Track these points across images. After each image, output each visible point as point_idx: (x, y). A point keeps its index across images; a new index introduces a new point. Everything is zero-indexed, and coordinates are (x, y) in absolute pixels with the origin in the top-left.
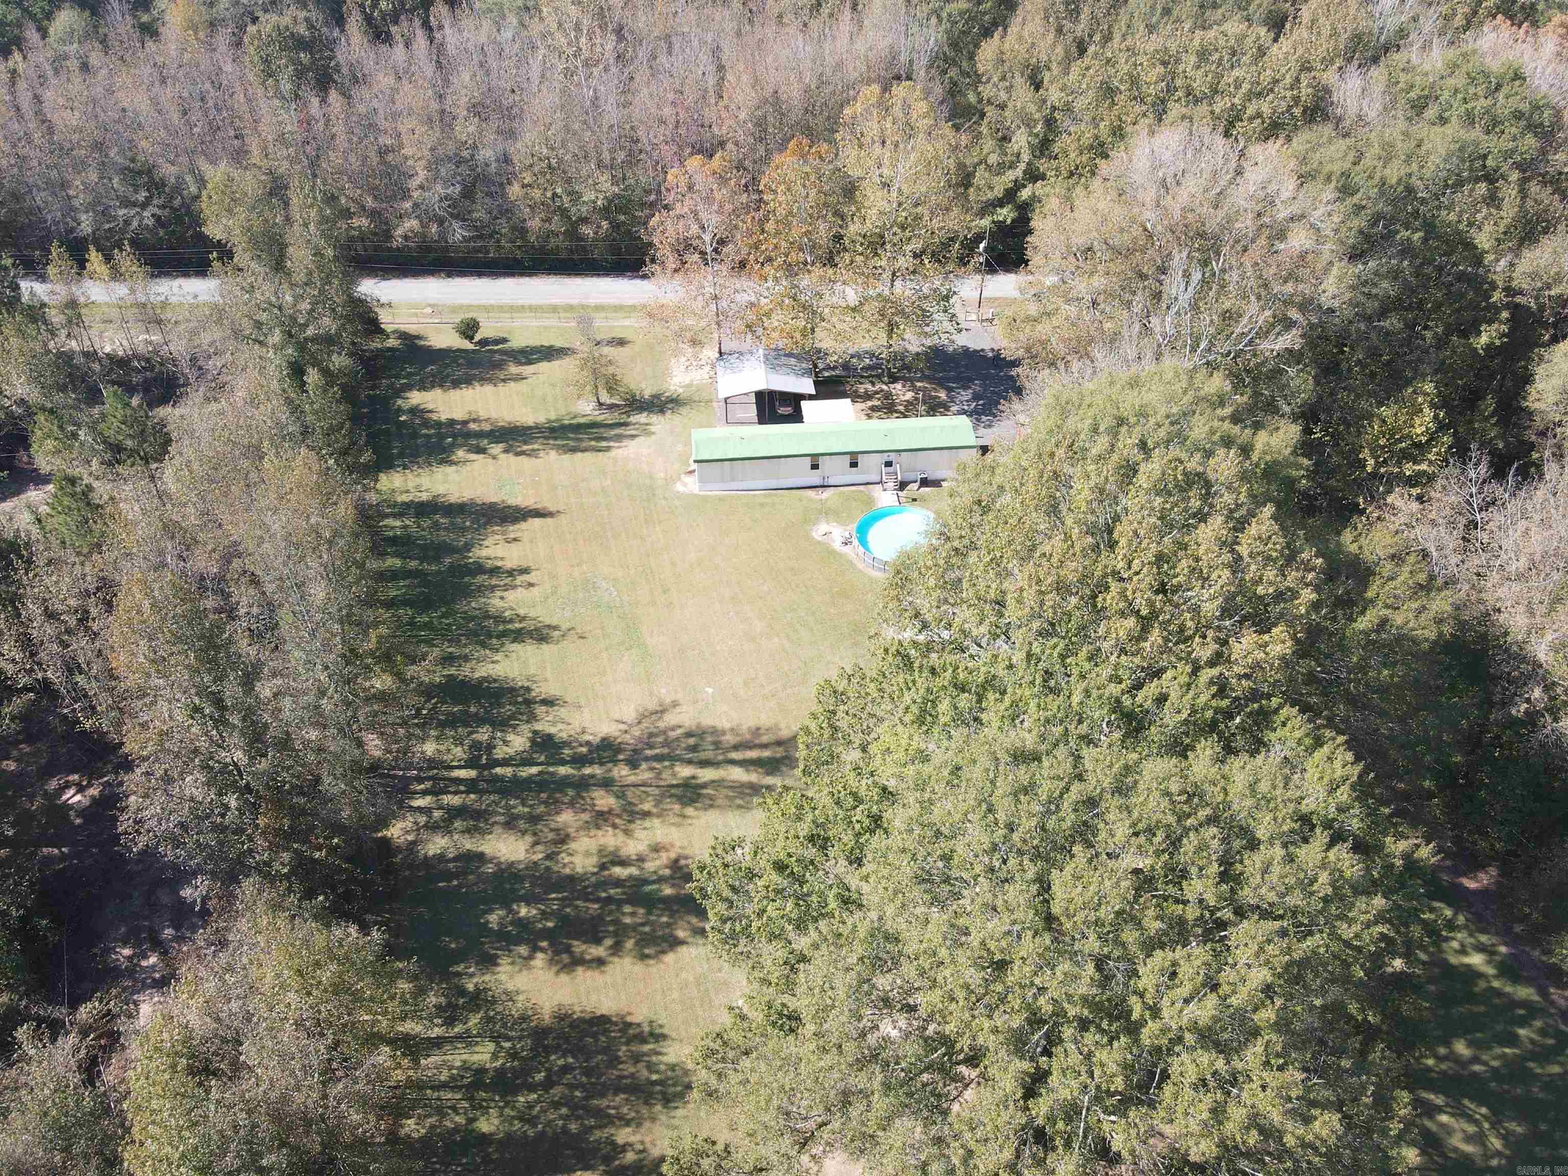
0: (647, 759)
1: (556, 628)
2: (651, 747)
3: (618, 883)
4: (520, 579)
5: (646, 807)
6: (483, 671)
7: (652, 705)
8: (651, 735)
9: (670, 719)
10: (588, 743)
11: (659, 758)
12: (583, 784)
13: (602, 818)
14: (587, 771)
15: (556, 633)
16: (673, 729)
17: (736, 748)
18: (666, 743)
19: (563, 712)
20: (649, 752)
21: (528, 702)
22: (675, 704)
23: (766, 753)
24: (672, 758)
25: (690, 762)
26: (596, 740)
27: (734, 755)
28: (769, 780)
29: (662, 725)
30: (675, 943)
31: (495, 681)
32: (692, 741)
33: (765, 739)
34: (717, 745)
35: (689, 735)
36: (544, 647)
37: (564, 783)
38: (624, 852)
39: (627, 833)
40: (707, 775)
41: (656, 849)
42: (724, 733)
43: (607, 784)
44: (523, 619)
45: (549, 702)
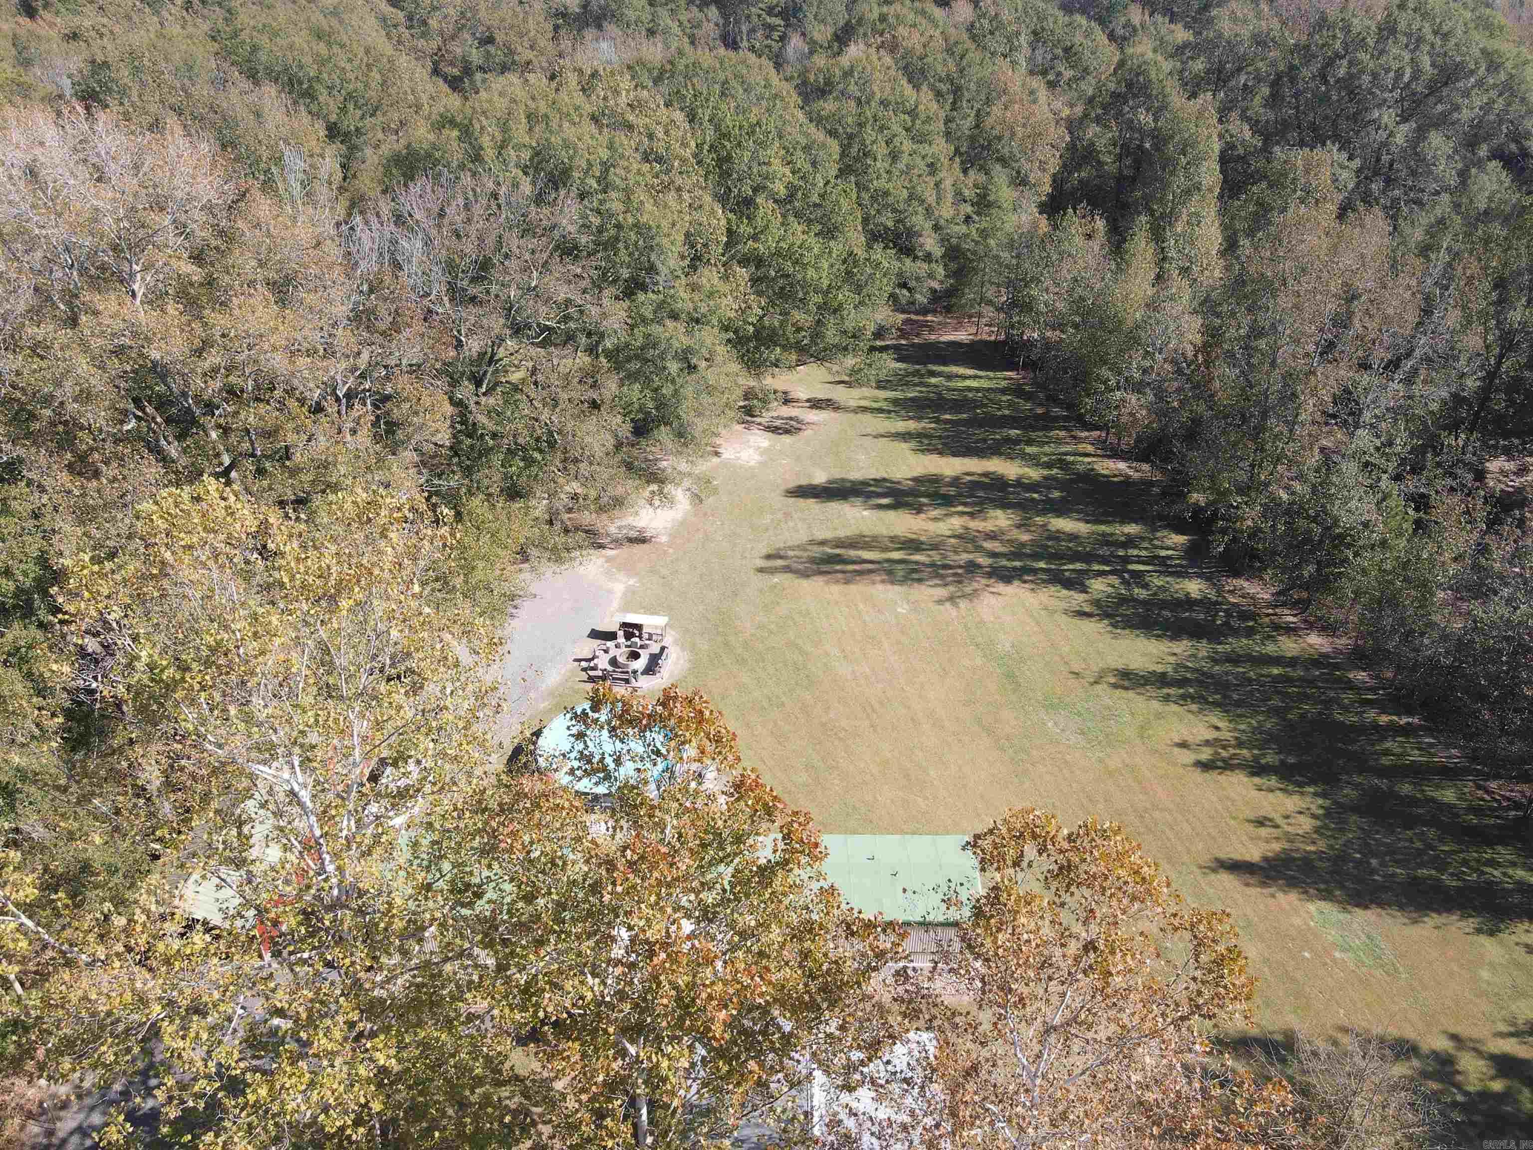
0: (960, 567)
1: (1115, 686)
2: (955, 574)
3: (965, 504)
4: (1206, 754)
5: (952, 540)
6: (1182, 647)
7: (963, 604)
8: (960, 582)
9: (942, 592)
10: (1025, 582)
11: (945, 567)
12: (1015, 555)
13: (991, 536)
14: (1017, 564)
15: (1113, 680)
16: (936, 585)
17: (870, 571)
18: (942, 577)
19: (1064, 605)
20: (960, 571)
21: (1106, 615)
22: (940, 602)
23: (838, 567)
24: (933, 565)
25: (917, 563)
26: (1016, 583)
27: (870, 566)
28: (837, 551)
29: (952, 588)
30: (914, 479)
31: (1158, 636)
32: (915, 576)
33: (840, 576)
34: (890, 573)
35: (920, 580)
36: (1120, 667)
37: (1036, 556)
38: (966, 518)
39: (967, 528)
40: (896, 555)
41: (935, 519)
42: (883, 581)
43: (994, 555)
44: (1167, 699)
45: (1081, 614)
